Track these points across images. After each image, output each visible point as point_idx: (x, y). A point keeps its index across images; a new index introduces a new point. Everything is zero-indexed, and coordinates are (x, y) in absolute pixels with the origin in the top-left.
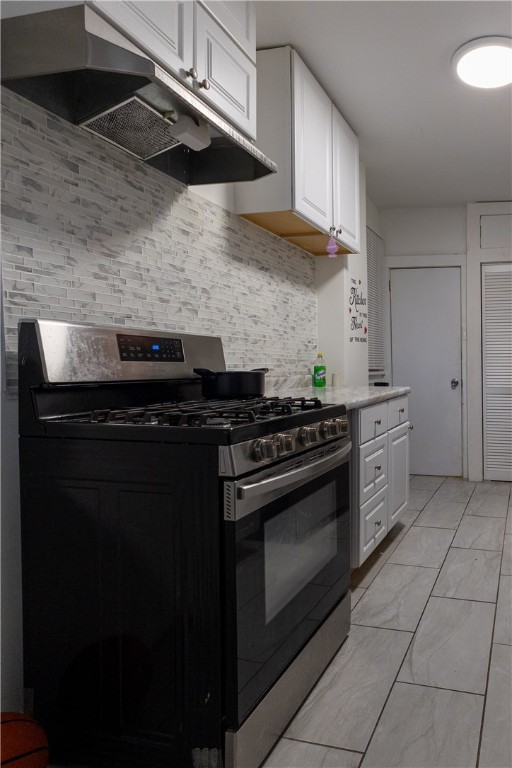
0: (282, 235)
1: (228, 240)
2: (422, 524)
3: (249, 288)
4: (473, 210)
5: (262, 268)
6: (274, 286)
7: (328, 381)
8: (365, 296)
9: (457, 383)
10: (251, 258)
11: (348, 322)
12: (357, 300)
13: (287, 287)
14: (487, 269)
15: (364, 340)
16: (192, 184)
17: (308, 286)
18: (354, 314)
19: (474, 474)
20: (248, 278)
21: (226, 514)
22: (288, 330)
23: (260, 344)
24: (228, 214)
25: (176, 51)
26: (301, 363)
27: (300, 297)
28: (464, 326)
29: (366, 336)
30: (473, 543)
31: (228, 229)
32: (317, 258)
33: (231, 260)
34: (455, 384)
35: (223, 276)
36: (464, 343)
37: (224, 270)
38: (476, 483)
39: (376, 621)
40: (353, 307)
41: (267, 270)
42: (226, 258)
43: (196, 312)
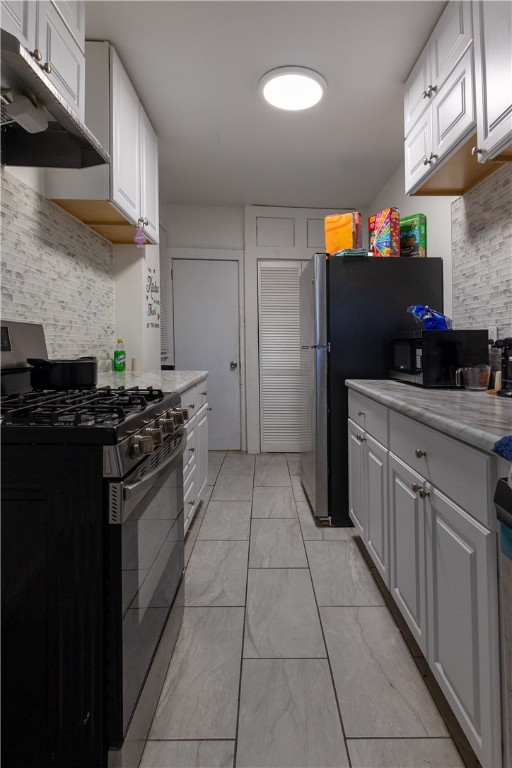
0: (86, 222)
1: (40, 225)
2: (218, 498)
3: (58, 273)
4: (251, 212)
5: (69, 254)
6: (79, 273)
7: (128, 365)
8: (158, 285)
9: (236, 365)
10: (60, 244)
11: (145, 308)
12: (152, 288)
13: (89, 274)
14: (264, 265)
15: (157, 326)
16: (8, 165)
17: (107, 273)
18: (150, 301)
19: (253, 448)
20: (57, 264)
21: (111, 517)
22: (91, 316)
23: (68, 329)
24: (40, 197)
25: (21, 29)
26: (102, 348)
27: (101, 283)
28: (242, 314)
29: (158, 322)
30: (271, 513)
31: (41, 213)
32: (115, 246)
33: (43, 245)
34: (233, 366)
35: (36, 260)
36: (242, 329)
37: (37, 255)
38: (255, 455)
39: (206, 600)
40: (149, 294)
41: (73, 256)
42: (38, 242)
43: (11, 297)
